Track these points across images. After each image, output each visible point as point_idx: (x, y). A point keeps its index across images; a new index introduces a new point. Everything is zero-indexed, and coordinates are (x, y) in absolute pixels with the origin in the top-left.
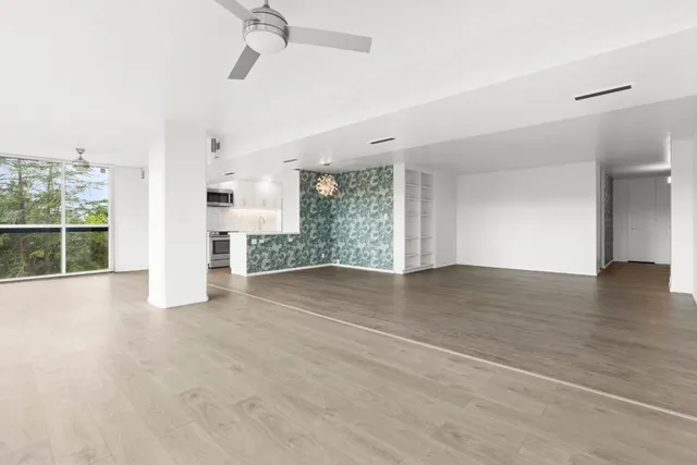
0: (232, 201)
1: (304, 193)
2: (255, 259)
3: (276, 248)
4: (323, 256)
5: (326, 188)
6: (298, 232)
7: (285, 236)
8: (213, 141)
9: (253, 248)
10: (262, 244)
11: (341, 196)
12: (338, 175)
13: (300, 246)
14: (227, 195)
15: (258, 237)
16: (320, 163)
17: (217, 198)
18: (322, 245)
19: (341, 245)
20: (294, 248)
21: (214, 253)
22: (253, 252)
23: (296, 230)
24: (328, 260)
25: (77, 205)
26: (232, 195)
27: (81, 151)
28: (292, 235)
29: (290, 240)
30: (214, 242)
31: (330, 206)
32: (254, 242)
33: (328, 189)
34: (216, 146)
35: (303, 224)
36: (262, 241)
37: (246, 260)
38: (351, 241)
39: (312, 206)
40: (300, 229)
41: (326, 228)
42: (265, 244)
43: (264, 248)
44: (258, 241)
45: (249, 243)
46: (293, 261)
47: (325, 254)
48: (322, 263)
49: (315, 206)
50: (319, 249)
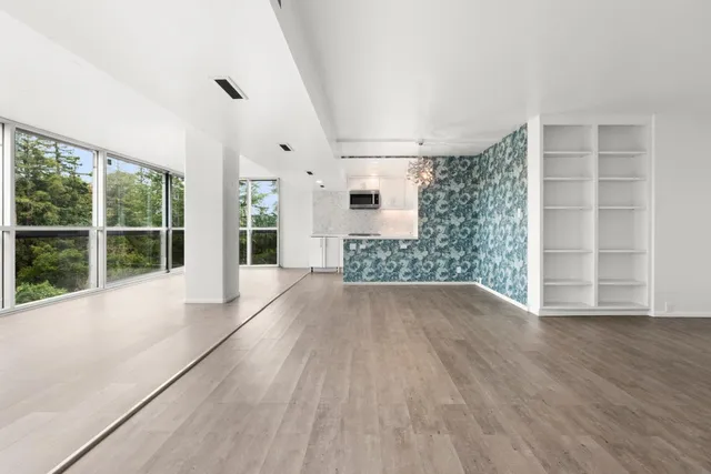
0: (377, 202)
2: (354, 266)
3: (382, 255)
4: (459, 270)
6: (416, 236)
7: (396, 241)
9: (352, 254)
10: (363, 250)
13: (419, 255)
14: (370, 196)
15: (358, 242)
18: (456, 255)
19: (483, 257)
20: (410, 256)
22: (352, 258)
23: (414, 234)
24: (468, 275)
26: (377, 196)
28: (406, 241)
29: (404, 246)
31: (471, 201)
32: (353, 246)
35: (423, 227)
36: (362, 246)
39: (440, 202)
40: (420, 233)
41: (464, 233)
42: (367, 250)
43: (365, 254)
44: (358, 246)
45: (347, 247)
46: (407, 274)
47: (463, 268)
48: (457, 279)
49: (446, 202)
50: (452, 260)
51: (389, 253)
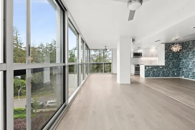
0: (141, 56)
1: (167, 51)
2: (148, 73)
3: (155, 70)
4: (176, 74)
5: (175, 49)
7: (159, 66)
8: (133, 39)
9: (147, 70)
10: (150, 69)
11: (184, 51)
12: (183, 43)
13: (165, 70)
14: (140, 54)
15: (149, 66)
16: (173, 39)
17: (137, 55)
18: (175, 70)
19: (185, 70)
20: (163, 70)
21: (136, 70)
22: (147, 71)
23: (164, 64)
24: (178, 75)
25: (108, 58)
26: (141, 54)
27: (106, 47)
28: (162, 66)
29: (161, 68)
30: (136, 67)
31: (179, 55)
32: (147, 68)
33: (177, 49)
34: (133, 40)
35: (166, 62)
36: (150, 68)
37: (144, 73)
38: (190, 69)
39: (171, 56)
40: (165, 64)
41: (177, 64)
42: (151, 69)
43: (150, 70)
44: (148, 68)
45: (145, 68)
46: (162, 75)
47: (177, 73)
48: (175, 76)
49: (172, 56)
50: (174, 71)
51: (157, 70)
